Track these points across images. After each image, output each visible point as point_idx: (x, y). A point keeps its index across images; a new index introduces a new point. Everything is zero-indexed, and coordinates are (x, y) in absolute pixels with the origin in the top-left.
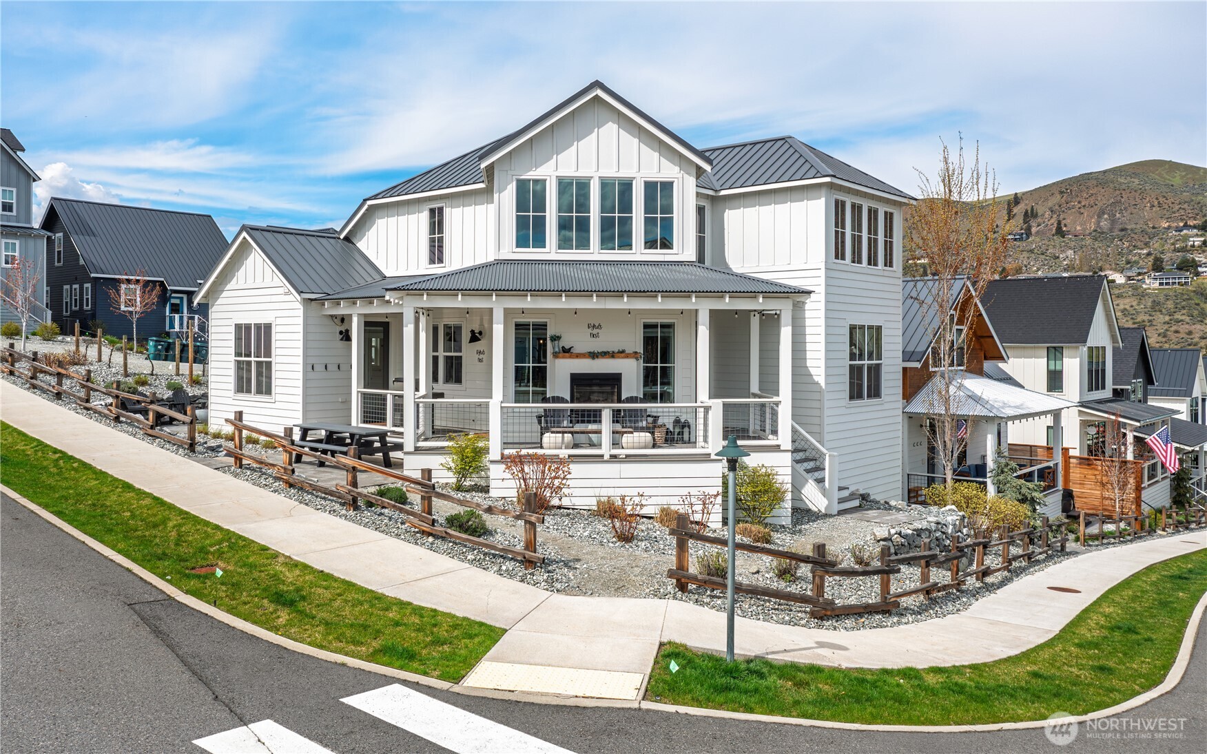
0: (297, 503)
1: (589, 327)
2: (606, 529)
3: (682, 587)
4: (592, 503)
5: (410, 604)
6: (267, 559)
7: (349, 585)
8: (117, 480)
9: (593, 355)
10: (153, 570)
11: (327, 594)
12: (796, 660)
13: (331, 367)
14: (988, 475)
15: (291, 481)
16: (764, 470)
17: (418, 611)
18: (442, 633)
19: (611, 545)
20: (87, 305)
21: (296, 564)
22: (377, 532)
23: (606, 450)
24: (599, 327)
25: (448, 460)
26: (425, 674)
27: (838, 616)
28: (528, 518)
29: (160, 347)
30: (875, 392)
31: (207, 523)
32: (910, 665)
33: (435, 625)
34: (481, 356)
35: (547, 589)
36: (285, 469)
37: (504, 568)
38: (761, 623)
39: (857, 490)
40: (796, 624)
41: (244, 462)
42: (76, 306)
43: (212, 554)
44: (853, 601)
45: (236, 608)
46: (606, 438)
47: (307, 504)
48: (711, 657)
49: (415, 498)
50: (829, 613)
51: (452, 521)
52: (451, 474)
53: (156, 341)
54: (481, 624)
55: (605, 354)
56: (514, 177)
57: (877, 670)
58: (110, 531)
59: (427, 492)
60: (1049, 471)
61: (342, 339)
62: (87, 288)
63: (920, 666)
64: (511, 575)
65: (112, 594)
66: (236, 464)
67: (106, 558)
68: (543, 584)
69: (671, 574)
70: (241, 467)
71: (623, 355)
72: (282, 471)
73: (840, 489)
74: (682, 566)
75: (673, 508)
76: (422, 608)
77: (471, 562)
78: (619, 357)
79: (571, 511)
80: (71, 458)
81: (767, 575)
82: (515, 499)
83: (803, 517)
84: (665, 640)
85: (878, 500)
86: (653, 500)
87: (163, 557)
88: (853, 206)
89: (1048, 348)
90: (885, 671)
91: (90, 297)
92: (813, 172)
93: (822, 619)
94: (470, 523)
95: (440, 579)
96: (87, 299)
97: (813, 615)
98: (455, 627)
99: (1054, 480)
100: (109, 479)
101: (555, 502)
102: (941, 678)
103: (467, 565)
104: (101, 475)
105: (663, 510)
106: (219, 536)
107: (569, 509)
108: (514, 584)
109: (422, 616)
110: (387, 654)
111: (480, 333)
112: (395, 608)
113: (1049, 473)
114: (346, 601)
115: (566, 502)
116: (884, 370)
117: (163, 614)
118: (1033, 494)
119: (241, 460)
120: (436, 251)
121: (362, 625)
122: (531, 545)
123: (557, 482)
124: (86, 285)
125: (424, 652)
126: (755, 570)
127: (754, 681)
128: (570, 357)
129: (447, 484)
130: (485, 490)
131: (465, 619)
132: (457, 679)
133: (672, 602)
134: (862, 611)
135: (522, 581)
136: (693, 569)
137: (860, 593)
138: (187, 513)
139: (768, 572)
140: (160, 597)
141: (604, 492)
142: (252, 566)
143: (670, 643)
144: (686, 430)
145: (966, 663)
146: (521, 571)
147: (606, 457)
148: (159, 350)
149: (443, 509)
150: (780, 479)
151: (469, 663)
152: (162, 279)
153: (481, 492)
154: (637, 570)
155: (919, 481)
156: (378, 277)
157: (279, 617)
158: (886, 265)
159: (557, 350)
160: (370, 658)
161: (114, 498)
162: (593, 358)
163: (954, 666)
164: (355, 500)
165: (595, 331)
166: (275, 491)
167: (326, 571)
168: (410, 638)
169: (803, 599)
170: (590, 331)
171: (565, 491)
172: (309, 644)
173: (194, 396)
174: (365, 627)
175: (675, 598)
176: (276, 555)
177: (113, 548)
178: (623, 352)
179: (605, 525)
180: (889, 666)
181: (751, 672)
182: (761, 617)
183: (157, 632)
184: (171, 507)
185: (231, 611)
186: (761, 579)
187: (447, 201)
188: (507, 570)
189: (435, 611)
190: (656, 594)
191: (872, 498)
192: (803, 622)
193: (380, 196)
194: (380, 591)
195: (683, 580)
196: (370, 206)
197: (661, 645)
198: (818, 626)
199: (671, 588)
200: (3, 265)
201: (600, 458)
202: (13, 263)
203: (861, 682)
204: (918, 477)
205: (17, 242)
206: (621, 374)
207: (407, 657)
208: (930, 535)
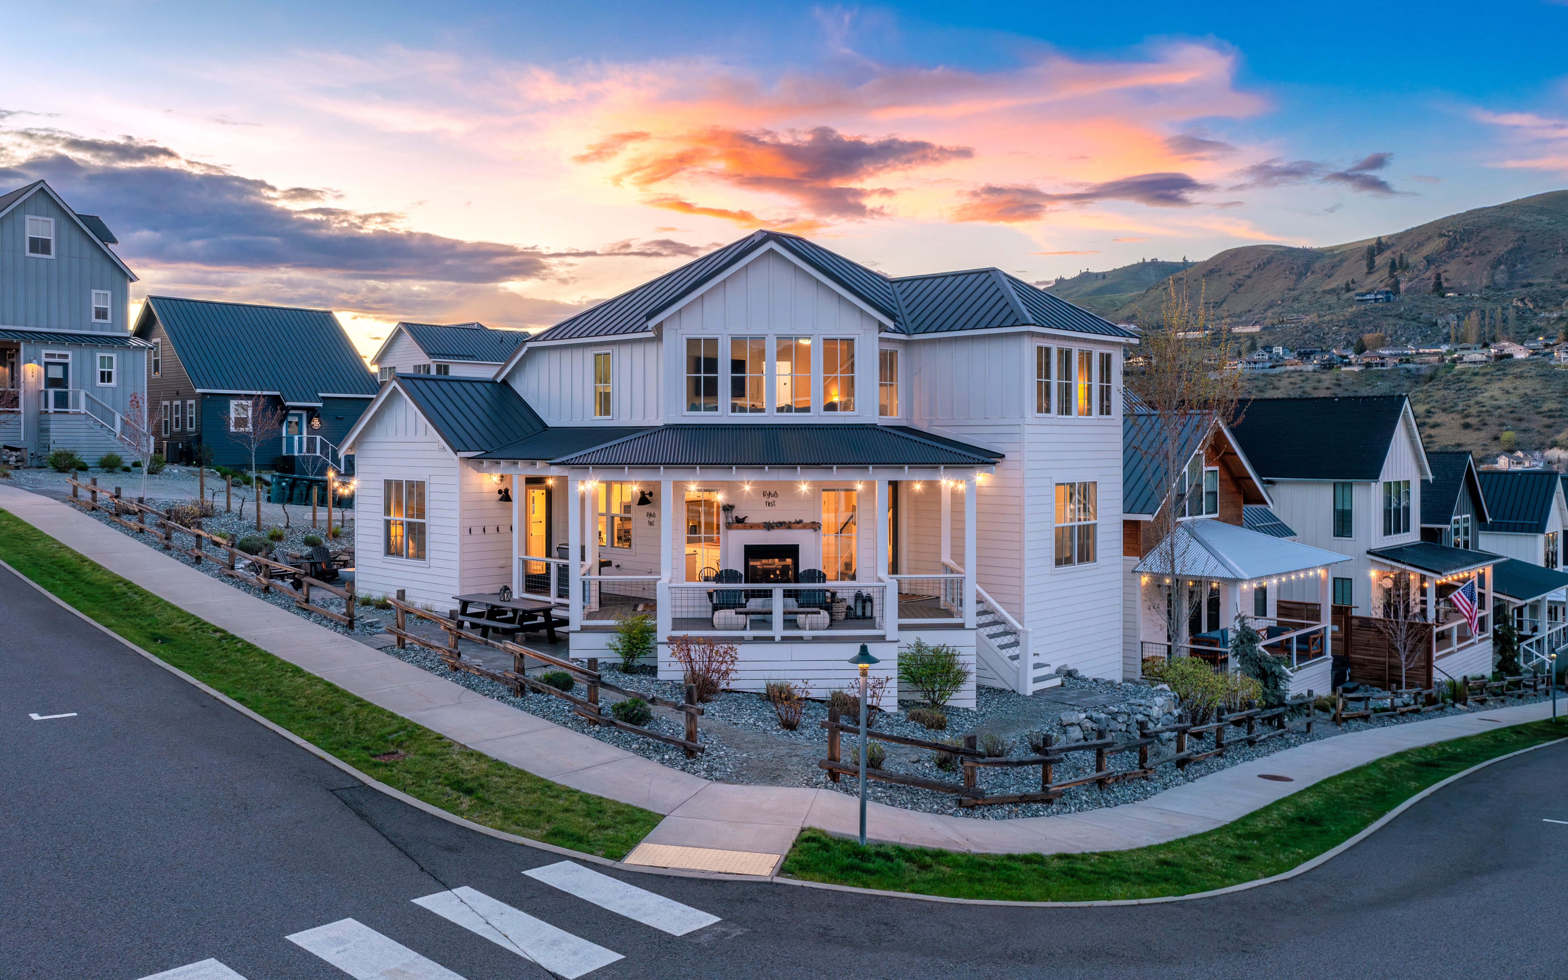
0: (464, 688)
1: (764, 495)
2: (772, 715)
3: (834, 776)
4: (760, 686)
5: (577, 792)
6: (444, 747)
7: (521, 773)
8: (284, 663)
9: (769, 526)
10: (342, 757)
11: (503, 783)
12: (926, 845)
13: (491, 530)
14: (1229, 645)
15: (457, 665)
16: (945, 650)
17: (586, 798)
18: (607, 821)
19: (774, 733)
20: (191, 426)
21: (471, 754)
22: (545, 721)
23: (778, 630)
24: (776, 495)
25: (613, 639)
26: (592, 853)
27: (991, 805)
28: (689, 710)
30: (1088, 555)
31: (381, 711)
32: (1036, 851)
33: (600, 812)
35: (706, 778)
36: (450, 652)
37: (667, 757)
38: (908, 811)
39: (1065, 666)
40: (943, 813)
41: (407, 641)
42: (177, 426)
43: (392, 742)
44: (1012, 791)
45: (423, 794)
46: (778, 618)
47: (474, 690)
48: (842, 841)
49: (582, 685)
50: (980, 802)
51: (619, 708)
52: (619, 655)
53: (280, 477)
54: (642, 811)
55: (781, 525)
56: (684, 336)
57: (1003, 855)
58: (293, 718)
59: (593, 682)
60: (1315, 637)
61: (501, 500)
62: (191, 406)
63: (1046, 853)
64: (672, 763)
65: (314, 781)
66: (399, 644)
67: (298, 746)
68: (702, 773)
69: (824, 764)
70: (403, 647)
71: (800, 525)
72: (448, 654)
73: (1037, 666)
74: (833, 758)
75: (845, 691)
76: (588, 796)
77: (635, 751)
78: (795, 528)
79: (741, 695)
81: (926, 764)
82: (683, 682)
83: (993, 699)
84: (806, 825)
85: (1087, 676)
86: (819, 684)
87: (348, 744)
88: (1061, 350)
89: (1334, 484)
90: (1010, 857)
91: (194, 416)
92: (1012, 318)
93: (972, 807)
94: (636, 711)
95: (606, 768)
97: (960, 803)
98: (618, 813)
100: (277, 662)
101: (723, 685)
102: (1062, 864)
103: (632, 754)
104: (267, 657)
105: (833, 695)
106: (395, 725)
107: (738, 692)
108: (676, 773)
109: (588, 803)
110: (557, 835)
111: (651, 494)
112: (564, 795)
114: (519, 789)
115: (733, 686)
116: (1099, 530)
117: (362, 800)
119: (404, 640)
120: (604, 402)
121: (535, 811)
122: (691, 736)
123: (724, 667)
125: (591, 835)
126: (915, 760)
127: (879, 862)
128: (745, 528)
129: (614, 664)
130: (653, 670)
131: (628, 806)
132: (620, 857)
133: (823, 791)
134: (1018, 800)
135: (683, 770)
136: (846, 758)
138: (360, 700)
139: (929, 761)
140: (355, 784)
141: (774, 675)
142: (432, 755)
143: (810, 829)
144: (868, 605)
145: (1097, 851)
146: (681, 760)
147: (778, 639)
149: (608, 699)
150: (961, 659)
151: (631, 844)
152: (278, 393)
153: (649, 674)
154: (795, 760)
155: (1154, 650)
156: (539, 427)
157: (462, 803)
158: (1101, 413)
159: (730, 520)
160: (545, 839)
161: (286, 682)
162: (769, 530)
163: (1084, 853)
164: (522, 687)
165: (771, 500)
166: (442, 675)
167: (501, 759)
168: (578, 823)
169: (955, 789)
170: (765, 499)
171: (732, 675)
172: (491, 827)
174: (539, 813)
175: (826, 787)
176: (451, 744)
177: (301, 735)
178: (800, 522)
179: (772, 712)
180: (1016, 852)
181: (878, 854)
182: (909, 806)
183: (359, 814)
184: (344, 694)
185: (419, 796)
186: (920, 768)
187: (614, 347)
188: (670, 758)
189: (601, 798)
190: (809, 784)
191: (1080, 674)
192: (951, 811)
193: (541, 338)
194: (550, 779)
195: (834, 770)
196: (530, 349)
197: (803, 830)
198: (967, 815)
199: (823, 777)
200: (99, 383)
201: (771, 639)
202: (110, 380)
203: (982, 866)
204: (1154, 646)
205: (114, 356)
206: (798, 546)
207: (577, 840)
208: (1129, 719)
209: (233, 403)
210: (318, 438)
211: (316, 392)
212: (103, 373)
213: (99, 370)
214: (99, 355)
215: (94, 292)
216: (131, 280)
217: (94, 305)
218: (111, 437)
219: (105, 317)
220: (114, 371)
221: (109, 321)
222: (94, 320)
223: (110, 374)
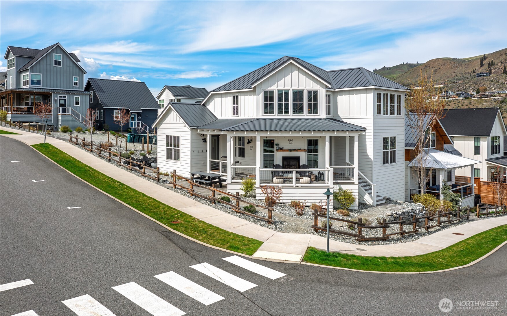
0: (196, 201)
1: (289, 141)
2: (294, 211)
3: (316, 231)
4: (289, 202)
5: (236, 234)
6: (192, 219)
7: (218, 228)
8: (139, 192)
9: (290, 150)
10: (161, 222)
11: (212, 231)
12: (348, 253)
13: (200, 151)
14: (440, 190)
15: (193, 194)
16: (348, 191)
17: (238, 236)
18: (246, 243)
19: (295, 216)
20: (102, 118)
21: (201, 222)
22: (223, 212)
23: (294, 184)
24: (292, 140)
25: (242, 186)
26: (242, 253)
27: (367, 241)
28: (269, 209)
29: (132, 137)
30: (393, 160)
31: (172, 208)
32: (384, 256)
33: (243, 240)
34: (251, 148)
35: (275, 231)
36: (191, 190)
37: (262, 224)
38: (340, 242)
39: (386, 196)
40: (352, 243)
41: (177, 186)
42: (98, 118)
43: (176, 217)
44: (373, 236)
45: (188, 234)
46: (294, 180)
47: (199, 202)
48: (323, 252)
49: (234, 202)
50: (363, 240)
51: (245, 208)
52: (243, 191)
53: (130, 134)
54: (256, 240)
55: (294, 150)
56: (263, 90)
57: (373, 257)
58: (145, 210)
59: (238, 200)
60: (469, 188)
61: (203, 142)
62: (102, 112)
63: (387, 256)
64: (264, 226)
65: (154, 229)
66: (174, 187)
67: (148, 218)
68: (274, 229)
69: (313, 227)
70: (176, 188)
71: (300, 150)
72: (190, 190)
73: (378, 196)
74: (316, 224)
75: (316, 204)
76: (239, 235)
77: (252, 222)
78: (299, 151)
79: (283, 204)
80: (123, 184)
81: (345, 227)
82: (264, 200)
83: (364, 207)
84: (309, 246)
85: (393, 200)
86: (309, 201)
87: (162, 218)
88: (384, 94)
89: (474, 137)
90: (375, 257)
91: (103, 115)
92: (369, 84)
93: (361, 241)
94: (251, 209)
95: (243, 227)
96: (102, 116)
97: (358, 240)
98: (249, 241)
99: (471, 191)
100: (138, 192)
101: (277, 201)
102: (393, 260)
103: (251, 223)
104: (134, 191)
105: (313, 205)
106: (176, 212)
107: (282, 204)
108: (265, 229)
109: (239, 238)
110: (230, 247)
111: (251, 140)
112: (232, 235)
113: (469, 189)
114: (218, 233)
115: (281, 201)
116: (397, 152)
117: (169, 235)
118: (456, 198)
119: (176, 186)
120: (235, 111)
121: (223, 240)
122: (270, 217)
123: (278, 196)
124: (101, 111)
125: (241, 247)
126: (341, 226)
127: (334, 258)
128: (282, 151)
129: (242, 194)
130: (254, 196)
131: (252, 239)
132: (251, 255)
133: (313, 235)
134: (375, 239)
135: (268, 228)
136: (320, 225)
137: (377, 234)
138: (165, 204)
139: (345, 226)
140: (167, 230)
141: (294, 198)
142: (189, 222)
143: (311, 247)
144: (322, 176)
145: (403, 256)
146: (267, 225)
147: (294, 187)
148: (131, 138)
149: (242, 205)
150: (353, 194)
151: (254, 251)
152: (128, 108)
153: (253, 197)
154: (303, 225)
155: (414, 192)
156: (215, 119)
157: (200, 237)
158: (398, 114)
159: (278, 149)
160: (227, 249)
161: (141, 198)
162: (290, 152)
163: (399, 257)
164: (215, 201)
165: (291, 142)
166: (188, 197)
167: (210, 224)
168: (237, 244)
169: (355, 235)
170: (289, 142)
171: (281, 198)
172: (210, 244)
173: (150, 158)
174: (225, 240)
175: (314, 234)
176: (194, 218)
177: (148, 215)
178: (300, 149)
179: (294, 210)
180: (377, 256)
181: (333, 256)
182: (341, 240)
183: (170, 239)
184: (159, 202)
185: (187, 234)
186: (343, 229)
187: (239, 94)
188: (263, 224)
189: (243, 236)
190: (308, 233)
191: (391, 199)
192: (354, 242)
193: (216, 91)
194: (227, 230)
195: (316, 229)
196: (212, 94)
197: (308, 247)
198: (359, 244)
199: (313, 230)
200: (75, 105)
201: (292, 187)
202: (78, 104)
203: (367, 260)
204: (414, 190)
205: (80, 97)
206: (300, 157)
207: (237, 249)
208: (409, 214)
209: (115, 111)
210: (140, 122)
211: (140, 108)
212: (76, 102)
214: (75, 97)
215: (73, 77)
217: (73, 81)
218: (79, 122)
219: (77, 85)
220: (79, 101)
222: (73, 86)
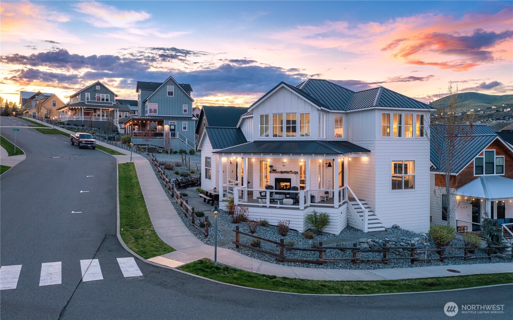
0: (177, 214)
3: (237, 247)
6: (148, 228)
7: (156, 236)
9: (282, 173)
26: (142, 256)
30: (410, 187)
33: (160, 247)
39: (396, 224)
43: (140, 226)
47: (180, 215)
50: (284, 260)
54: (172, 249)
55: (285, 172)
56: (259, 114)
64: (200, 238)
65: (106, 232)
67: (116, 224)
73: (376, 223)
74: (237, 240)
78: (290, 174)
87: (130, 225)
88: (396, 115)
97: (277, 260)
103: (193, 235)
104: (143, 203)
108: (198, 241)
110: (139, 251)
116: (416, 178)
122: (207, 231)
128: (275, 173)
131: (170, 247)
132: (147, 258)
138: (148, 215)
140: (114, 234)
147: (268, 207)
156: (245, 142)
159: (271, 170)
160: (136, 252)
165: (284, 164)
166: (177, 210)
167: (156, 232)
169: (274, 255)
178: (291, 171)
179: (248, 227)
183: (103, 241)
184: (146, 213)
185: (124, 238)
190: (229, 248)
194: (161, 238)
195: (237, 244)
196: (243, 118)
200: (183, 130)
201: (266, 207)
202: (186, 129)
205: (187, 122)
206: (291, 179)
212: (184, 127)
213: (183, 126)
214: (183, 122)
215: (183, 105)
216: (193, 102)
217: (184, 109)
218: (185, 145)
219: (186, 112)
220: (187, 126)
221: (187, 113)
222: (183, 113)
223: (186, 127)
